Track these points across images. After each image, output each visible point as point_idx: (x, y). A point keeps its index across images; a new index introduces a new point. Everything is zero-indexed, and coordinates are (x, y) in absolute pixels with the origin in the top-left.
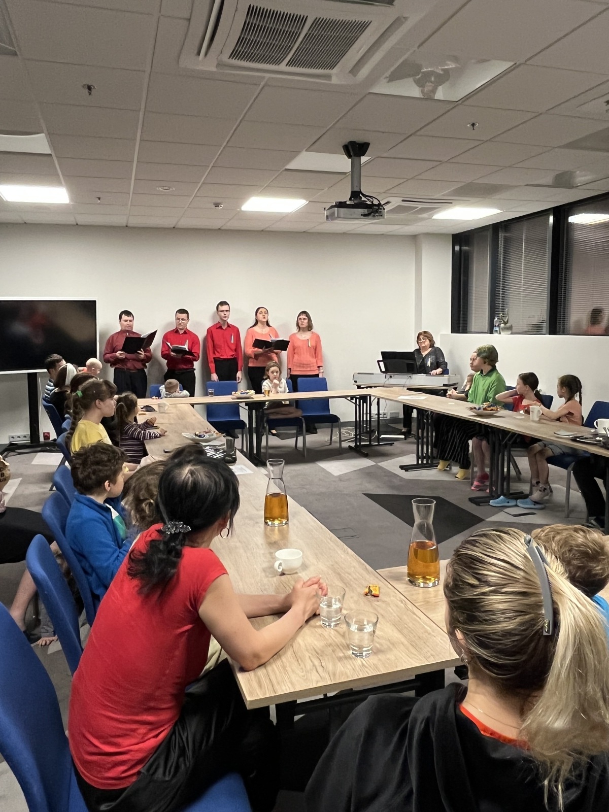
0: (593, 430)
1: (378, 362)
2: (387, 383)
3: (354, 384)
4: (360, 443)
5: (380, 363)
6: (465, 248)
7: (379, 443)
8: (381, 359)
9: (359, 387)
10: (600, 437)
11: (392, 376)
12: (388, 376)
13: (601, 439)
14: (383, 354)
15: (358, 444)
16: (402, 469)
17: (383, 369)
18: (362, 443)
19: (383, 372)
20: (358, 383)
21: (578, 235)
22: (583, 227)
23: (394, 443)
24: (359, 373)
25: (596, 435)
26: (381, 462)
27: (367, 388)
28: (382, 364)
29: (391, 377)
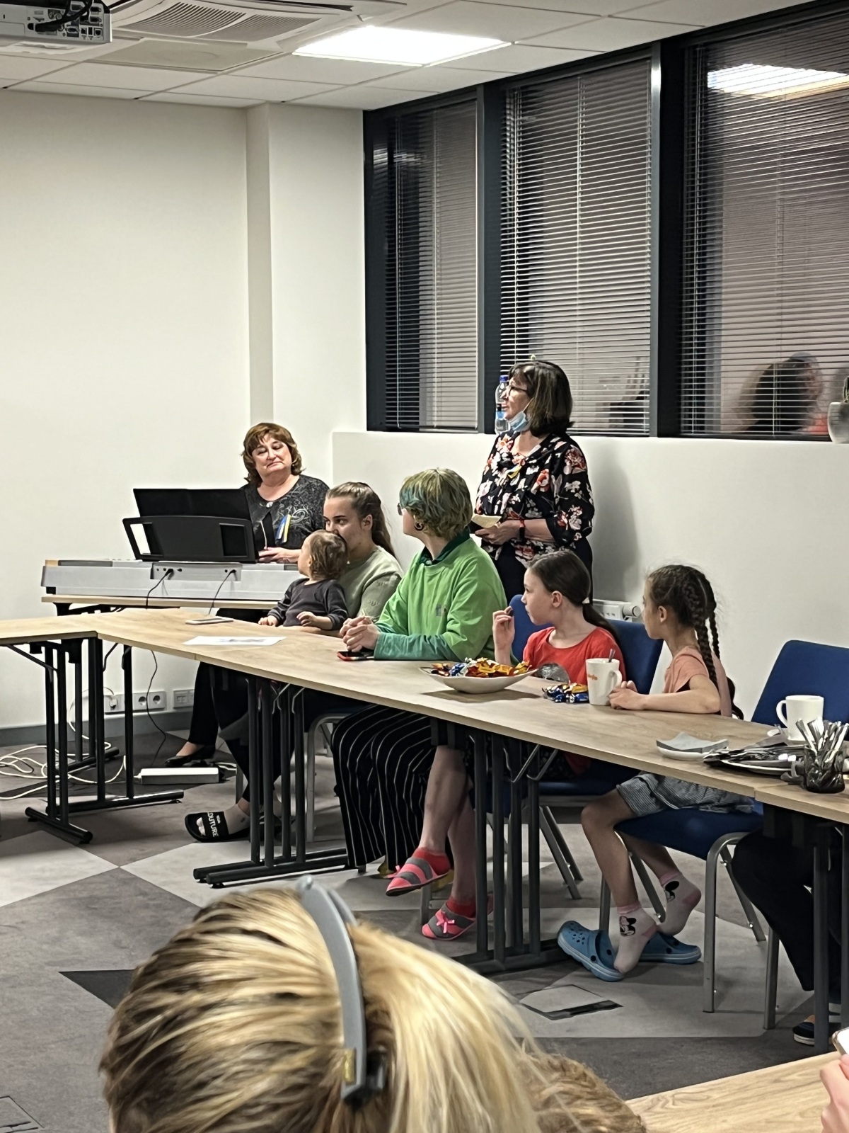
0: (772, 732)
1: (128, 523)
2: (158, 592)
3: (44, 600)
4: (64, 799)
5: (134, 527)
6: (403, 158)
7: (130, 794)
8: (137, 514)
9: (63, 609)
10: (791, 751)
11: (175, 569)
12: (160, 569)
13: (792, 758)
14: (142, 496)
15: (58, 801)
16: (202, 881)
17: (144, 548)
18: (71, 800)
19: (145, 558)
20: (61, 597)
21: (733, 130)
22: (750, 105)
23: (181, 795)
24: (60, 563)
25: (781, 746)
26: (134, 860)
27: (90, 610)
28: (138, 530)
29: (170, 573)
